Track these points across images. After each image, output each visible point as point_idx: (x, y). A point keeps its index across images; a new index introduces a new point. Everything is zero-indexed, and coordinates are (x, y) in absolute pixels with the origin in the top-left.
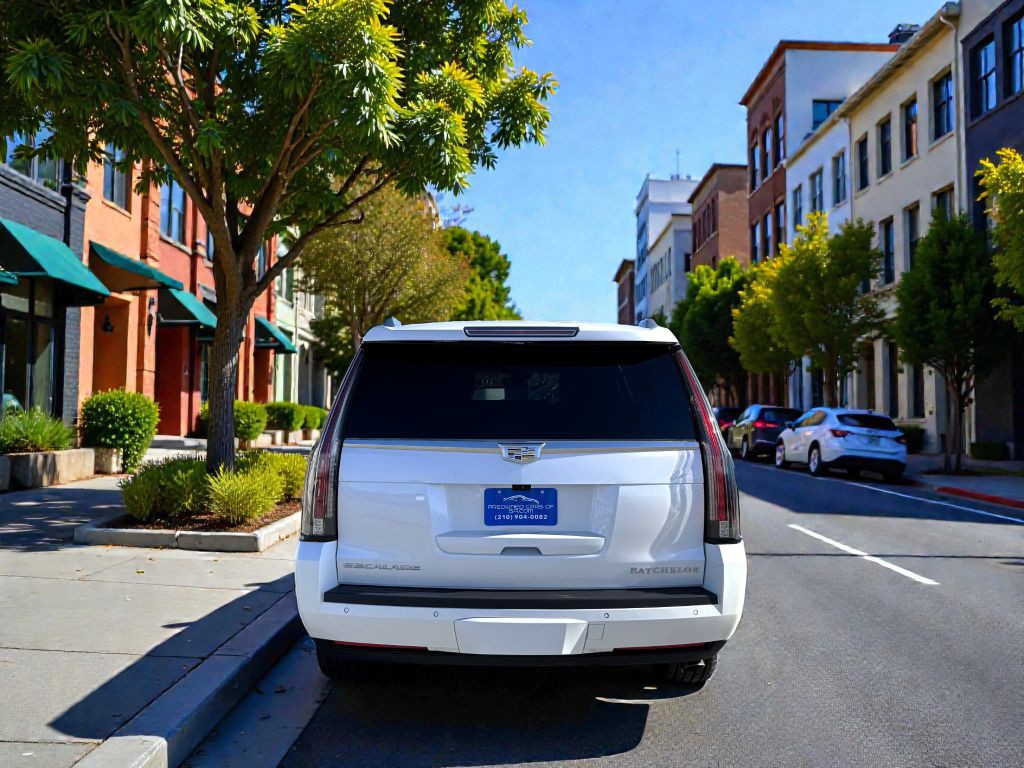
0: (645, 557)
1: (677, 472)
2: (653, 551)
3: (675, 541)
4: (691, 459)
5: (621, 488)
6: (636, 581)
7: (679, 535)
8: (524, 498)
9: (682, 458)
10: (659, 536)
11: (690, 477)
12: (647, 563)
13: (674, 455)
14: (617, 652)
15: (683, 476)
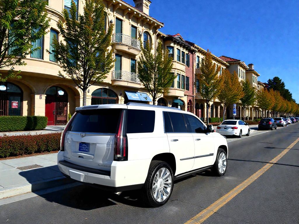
0: (101, 162)
1: (109, 141)
2: (103, 161)
3: (107, 159)
4: (113, 138)
5: (97, 144)
6: (99, 168)
7: (108, 157)
8: (85, 145)
9: (110, 138)
10: (104, 157)
11: (111, 143)
12: (101, 164)
13: (109, 137)
14: (94, 184)
15: (110, 142)
